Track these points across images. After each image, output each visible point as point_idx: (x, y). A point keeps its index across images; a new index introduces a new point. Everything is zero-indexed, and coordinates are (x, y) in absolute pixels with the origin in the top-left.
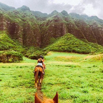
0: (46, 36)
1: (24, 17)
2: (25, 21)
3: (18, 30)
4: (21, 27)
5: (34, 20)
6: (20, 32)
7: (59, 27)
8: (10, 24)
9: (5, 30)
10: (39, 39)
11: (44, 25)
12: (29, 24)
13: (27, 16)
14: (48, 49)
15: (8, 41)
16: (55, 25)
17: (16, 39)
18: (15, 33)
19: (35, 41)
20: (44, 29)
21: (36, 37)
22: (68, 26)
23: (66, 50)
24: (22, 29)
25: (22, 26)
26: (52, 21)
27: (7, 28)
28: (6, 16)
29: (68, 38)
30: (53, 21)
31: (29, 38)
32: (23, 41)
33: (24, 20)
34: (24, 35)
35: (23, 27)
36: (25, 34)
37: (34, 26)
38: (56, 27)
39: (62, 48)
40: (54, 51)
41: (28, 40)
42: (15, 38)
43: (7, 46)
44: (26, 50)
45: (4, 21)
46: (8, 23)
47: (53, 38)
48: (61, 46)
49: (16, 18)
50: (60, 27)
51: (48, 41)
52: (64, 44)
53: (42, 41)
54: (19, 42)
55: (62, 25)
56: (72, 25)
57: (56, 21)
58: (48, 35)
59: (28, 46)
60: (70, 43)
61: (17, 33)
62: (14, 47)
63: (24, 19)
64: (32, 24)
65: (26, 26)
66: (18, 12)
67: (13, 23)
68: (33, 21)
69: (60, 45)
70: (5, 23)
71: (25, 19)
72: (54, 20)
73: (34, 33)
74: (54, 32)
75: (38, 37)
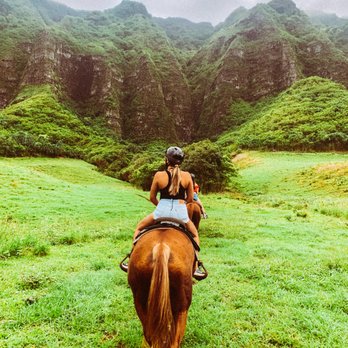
0: (212, 98)
1: (127, 34)
2: (131, 48)
3: (101, 82)
4: (114, 70)
5: (162, 43)
6: (110, 90)
7: (267, 57)
8: (73, 60)
9: (52, 81)
10: (185, 112)
11: (201, 59)
12: (144, 57)
13: (136, 29)
14: (231, 143)
15: (52, 118)
16: (247, 53)
17: (97, 115)
18: (93, 93)
19: (169, 121)
20: (203, 75)
21: (171, 104)
22: (301, 52)
23: (327, 142)
24: (119, 76)
25: (119, 65)
26: (234, 37)
27: (62, 75)
28: (57, 31)
29: (317, 94)
30: (239, 37)
31: (146, 110)
32: (124, 122)
33: (125, 44)
34: (126, 100)
35: (120, 71)
36: (129, 96)
37: (165, 64)
38: (254, 61)
39: (306, 133)
40: (263, 150)
41: (143, 119)
42: (93, 113)
43: (45, 136)
44: (129, 150)
45: (50, 50)
46: (63, 59)
47: (242, 102)
48: (292, 125)
49: (95, 38)
50: (271, 57)
51: (221, 119)
52: (306, 118)
53: (196, 119)
54: (107, 125)
55: (277, 48)
56: (318, 49)
57: (251, 36)
58: (222, 92)
59: (143, 141)
60: (336, 110)
61: (99, 93)
62: (78, 139)
63: (124, 41)
64: (155, 57)
65: (132, 66)
66: (104, 19)
67: (83, 58)
68: (160, 47)
69: (287, 120)
70: (52, 56)
71: (128, 40)
72: (240, 34)
73: (166, 91)
74: (247, 81)
75: (181, 106)
